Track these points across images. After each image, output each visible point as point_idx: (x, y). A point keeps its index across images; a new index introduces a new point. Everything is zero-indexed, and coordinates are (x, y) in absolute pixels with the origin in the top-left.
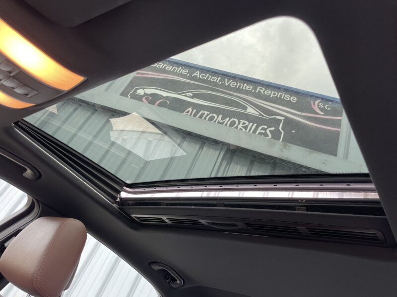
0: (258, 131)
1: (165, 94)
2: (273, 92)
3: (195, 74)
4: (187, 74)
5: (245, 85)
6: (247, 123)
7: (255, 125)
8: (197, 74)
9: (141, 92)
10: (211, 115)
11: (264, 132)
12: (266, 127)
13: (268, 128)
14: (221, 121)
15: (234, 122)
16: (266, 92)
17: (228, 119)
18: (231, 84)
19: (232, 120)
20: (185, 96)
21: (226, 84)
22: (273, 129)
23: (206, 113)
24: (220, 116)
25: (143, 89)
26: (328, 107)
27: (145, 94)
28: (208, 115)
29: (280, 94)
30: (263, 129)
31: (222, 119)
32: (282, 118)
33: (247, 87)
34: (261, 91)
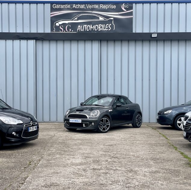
0: (106, 27)
1: (67, 22)
2: (106, 6)
3: (74, 7)
4: (70, 8)
5: (95, 6)
6: (101, 25)
7: (104, 25)
8: (74, 6)
9: (57, 24)
10: (88, 26)
11: (108, 27)
14: (92, 28)
16: (104, 7)
17: (94, 26)
18: (90, 7)
19: (96, 26)
20: (75, 20)
21: (88, 8)
22: (110, 25)
23: (86, 26)
24: (91, 25)
25: (58, 22)
26: (127, 6)
27: (60, 25)
29: (109, 6)
30: (107, 26)
31: (92, 27)
32: (113, 19)
33: (96, 7)
34: (102, 6)
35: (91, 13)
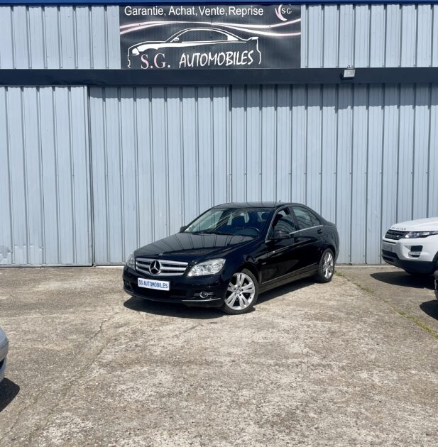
0: (242, 58)
1: (156, 46)
2: (243, 10)
3: (170, 12)
5: (218, 9)
6: (231, 53)
7: (238, 52)
8: (172, 10)
9: (135, 52)
10: (202, 56)
11: (246, 58)
12: (246, 52)
13: (249, 52)
14: (213, 59)
15: (222, 56)
16: (237, 12)
17: (216, 55)
18: (206, 12)
19: (220, 54)
20: (174, 42)
21: (202, 14)
22: (252, 52)
23: (198, 54)
24: (210, 54)
25: (136, 47)
26: (289, 11)
27: (141, 53)
28: (200, 56)
29: (249, 9)
30: (246, 55)
31: (213, 56)
32: (256, 38)
33: (220, 11)
34: (233, 11)
35: (210, 26)
